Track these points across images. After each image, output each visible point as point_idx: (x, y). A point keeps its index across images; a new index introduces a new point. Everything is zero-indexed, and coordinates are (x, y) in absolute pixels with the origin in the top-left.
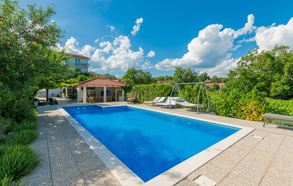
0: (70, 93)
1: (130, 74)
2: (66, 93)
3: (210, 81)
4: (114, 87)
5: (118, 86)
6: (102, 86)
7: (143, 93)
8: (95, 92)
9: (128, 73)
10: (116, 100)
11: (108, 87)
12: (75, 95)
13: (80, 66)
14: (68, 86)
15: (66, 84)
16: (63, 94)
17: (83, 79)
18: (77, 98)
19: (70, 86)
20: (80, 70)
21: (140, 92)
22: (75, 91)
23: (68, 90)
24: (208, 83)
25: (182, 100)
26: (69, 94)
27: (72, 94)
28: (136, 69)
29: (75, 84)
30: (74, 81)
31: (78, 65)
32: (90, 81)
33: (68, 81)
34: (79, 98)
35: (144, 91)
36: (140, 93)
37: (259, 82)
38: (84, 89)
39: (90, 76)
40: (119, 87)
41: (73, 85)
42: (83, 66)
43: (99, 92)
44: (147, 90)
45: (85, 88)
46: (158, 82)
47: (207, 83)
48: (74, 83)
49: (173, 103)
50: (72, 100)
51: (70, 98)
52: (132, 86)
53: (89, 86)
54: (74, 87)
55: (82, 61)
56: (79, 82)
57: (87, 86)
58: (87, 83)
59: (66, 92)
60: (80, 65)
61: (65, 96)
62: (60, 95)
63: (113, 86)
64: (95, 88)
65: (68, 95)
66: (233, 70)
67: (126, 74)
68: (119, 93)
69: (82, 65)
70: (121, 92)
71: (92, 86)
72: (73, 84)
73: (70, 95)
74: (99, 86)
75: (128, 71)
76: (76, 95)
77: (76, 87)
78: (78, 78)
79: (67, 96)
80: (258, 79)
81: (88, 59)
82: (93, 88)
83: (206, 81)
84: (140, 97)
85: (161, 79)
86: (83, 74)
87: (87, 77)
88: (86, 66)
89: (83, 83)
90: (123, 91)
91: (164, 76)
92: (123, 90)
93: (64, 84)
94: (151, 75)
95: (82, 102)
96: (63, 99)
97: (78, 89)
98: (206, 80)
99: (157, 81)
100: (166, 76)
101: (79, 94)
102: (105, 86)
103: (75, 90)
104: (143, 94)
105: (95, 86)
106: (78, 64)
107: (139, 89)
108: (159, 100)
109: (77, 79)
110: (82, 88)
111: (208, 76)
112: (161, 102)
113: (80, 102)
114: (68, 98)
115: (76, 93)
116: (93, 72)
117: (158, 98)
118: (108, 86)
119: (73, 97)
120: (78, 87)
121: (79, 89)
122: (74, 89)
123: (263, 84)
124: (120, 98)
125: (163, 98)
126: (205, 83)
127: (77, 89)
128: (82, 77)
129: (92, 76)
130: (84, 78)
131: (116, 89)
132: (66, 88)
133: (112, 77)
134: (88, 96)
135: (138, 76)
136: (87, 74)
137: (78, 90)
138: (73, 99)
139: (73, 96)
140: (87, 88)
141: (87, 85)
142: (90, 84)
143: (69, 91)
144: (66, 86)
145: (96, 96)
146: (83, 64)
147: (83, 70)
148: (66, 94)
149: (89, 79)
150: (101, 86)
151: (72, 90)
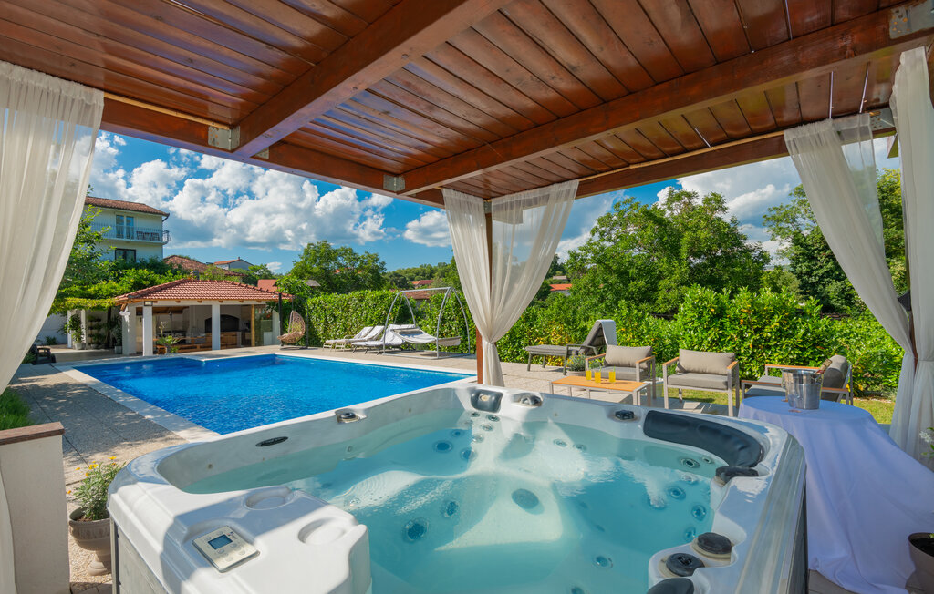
0: (99, 328)
1: (316, 261)
2: (84, 330)
3: (565, 277)
4: (245, 303)
5: (259, 301)
6: (204, 303)
7: (335, 317)
8: (186, 323)
9: (306, 259)
10: (253, 341)
11: (223, 304)
12: (113, 333)
13: (133, 238)
14: (90, 305)
15: (83, 301)
16: (71, 335)
17: (145, 282)
18: (121, 344)
19: (99, 307)
20: (135, 251)
21: (326, 316)
22: (114, 321)
23: (91, 318)
24: (560, 282)
25: (417, 330)
26: (95, 331)
27: (103, 331)
28: (333, 245)
29: (116, 299)
30: (113, 290)
31: (128, 237)
32: (165, 288)
33: (92, 290)
34: (128, 344)
35: (337, 314)
36: (326, 319)
37: (634, 280)
38: (144, 313)
39: (169, 271)
40: (263, 303)
41: (107, 303)
42: (144, 238)
43: (196, 322)
44: (343, 310)
45: (148, 312)
46: (415, 283)
47: (556, 283)
48: (111, 295)
49: (398, 340)
50: (103, 350)
51: (99, 344)
52: (306, 299)
53: (160, 304)
54: (110, 309)
55: (141, 224)
56: (127, 293)
57: (154, 304)
58: (154, 297)
59: (83, 325)
60: (135, 235)
61: (80, 339)
62: (59, 338)
63: (242, 301)
64: (184, 310)
65: (91, 336)
66: (578, 252)
67: (300, 260)
68: (262, 320)
69: (143, 235)
70: (270, 317)
71: (174, 304)
72: (109, 300)
73: (99, 336)
74: (196, 303)
75: (307, 251)
76: (120, 335)
77: (119, 307)
78: (126, 278)
79: (84, 338)
80: (632, 271)
81: (164, 218)
82: (179, 310)
83: (554, 278)
84: (325, 330)
85: (424, 275)
86: (143, 265)
87: (157, 277)
88: (155, 238)
89: (142, 296)
90: (276, 316)
91: (434, 265)
92: (274, 311)
93: (78, 300)
94: (383, 264)
95: (140, 353)
96: (73, 348)
97: (126, 315)
98: (555, 274)
99: (412, 279)
100: (440, 265)
101: (127, 331)
102: (217, 302)
103: (115, 319)
104: (335, 320)
105: (183, 304)
106: (128, 232)
107: (322, 308)
108: (368, 334)
109: (120, 283)
110: (139, 312)
111: (559, 262)
112: (371, 339)
113: (131, 355)
114: (90, 344)
115: (120, 326)
116: (185, 255)
117: (367, 329)
118: (225, 303)
119: (109, 342)
120: (127, 309)
121: (129, 313)
122: (112, 316)
123: (641, 283)
124: (267, 335)
125: (378, 329)
126: (551, 283)
127: (121, 313)
128: (141, 277)
129: (175, 273)
130: (146, 279)
131: (253, 309)
132: (83, 312)
133: (255, 270)
134: (159, 334)
135: (340, 266)
136: (158, 267)
137: (127, 319)
138: (107, 346)
139: (109, 338)
140: (157, 311)
141: (156, 302)
142: (167, 299)
143: (94, 323)
144: (83, 307)
145: (189, 333)
146: (144, 232)
147: (144, 254)
148: (81, 333)
149: (162, 282)
150: (201, 302)
151: (105, 320)
